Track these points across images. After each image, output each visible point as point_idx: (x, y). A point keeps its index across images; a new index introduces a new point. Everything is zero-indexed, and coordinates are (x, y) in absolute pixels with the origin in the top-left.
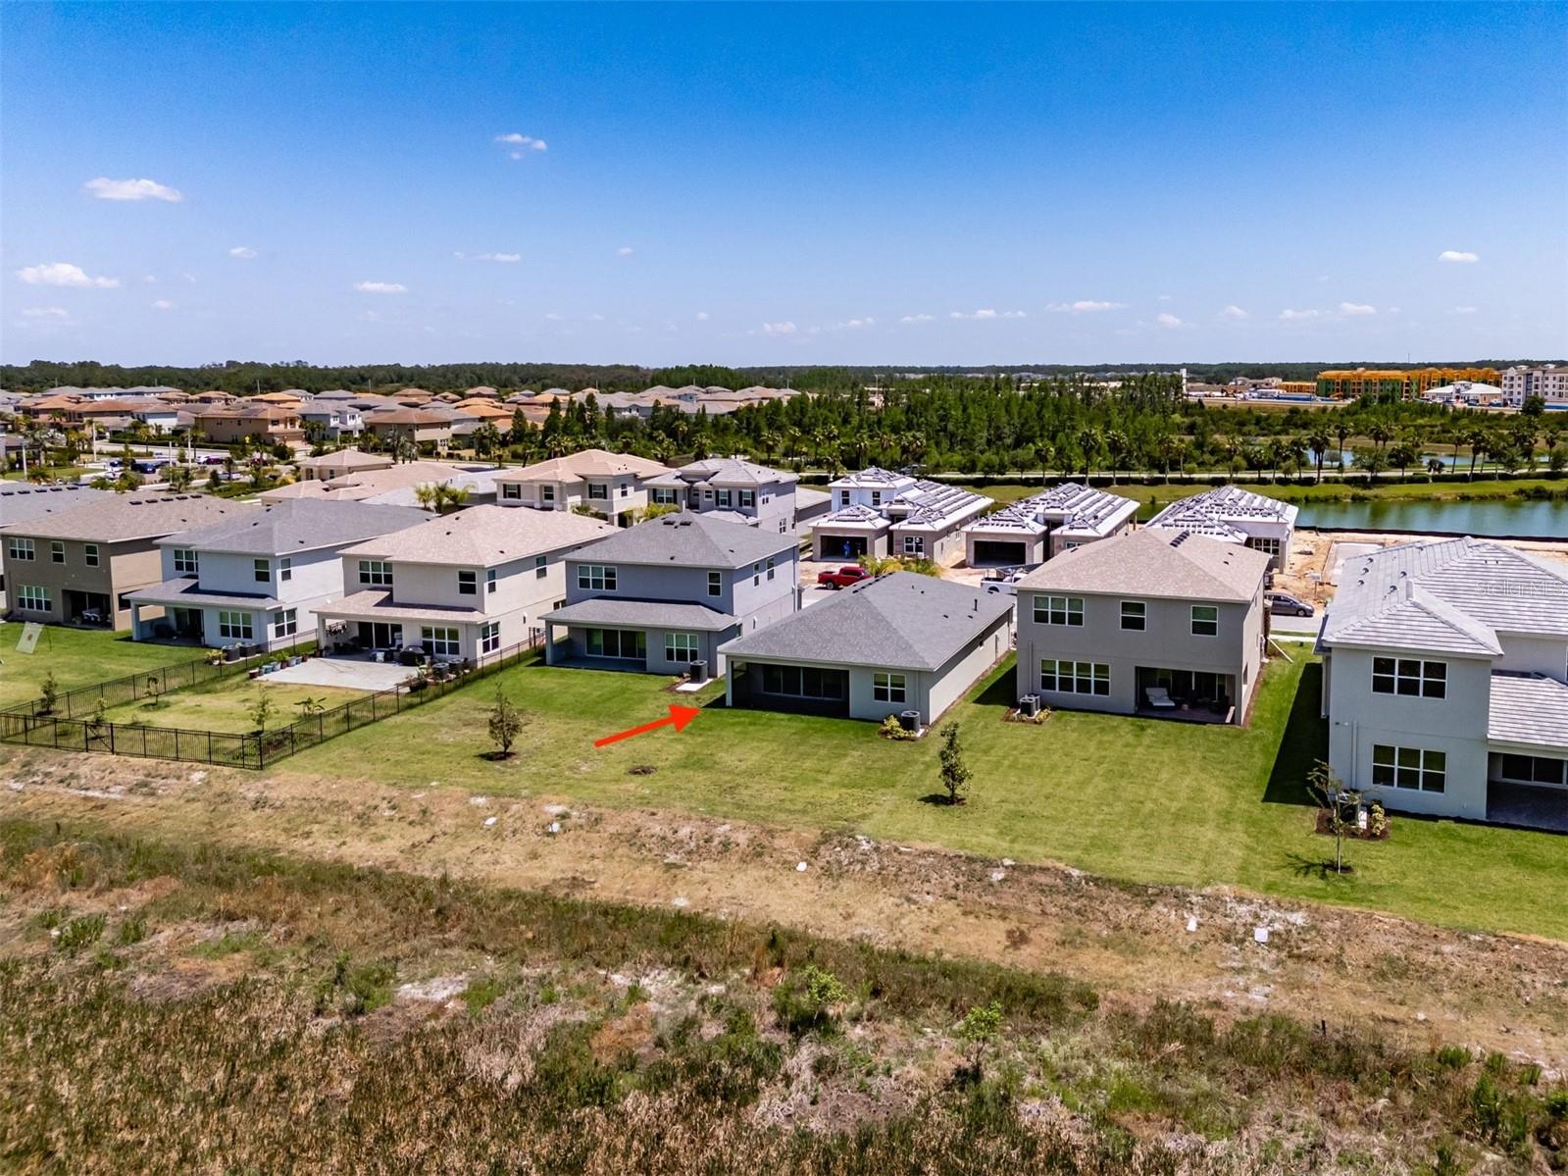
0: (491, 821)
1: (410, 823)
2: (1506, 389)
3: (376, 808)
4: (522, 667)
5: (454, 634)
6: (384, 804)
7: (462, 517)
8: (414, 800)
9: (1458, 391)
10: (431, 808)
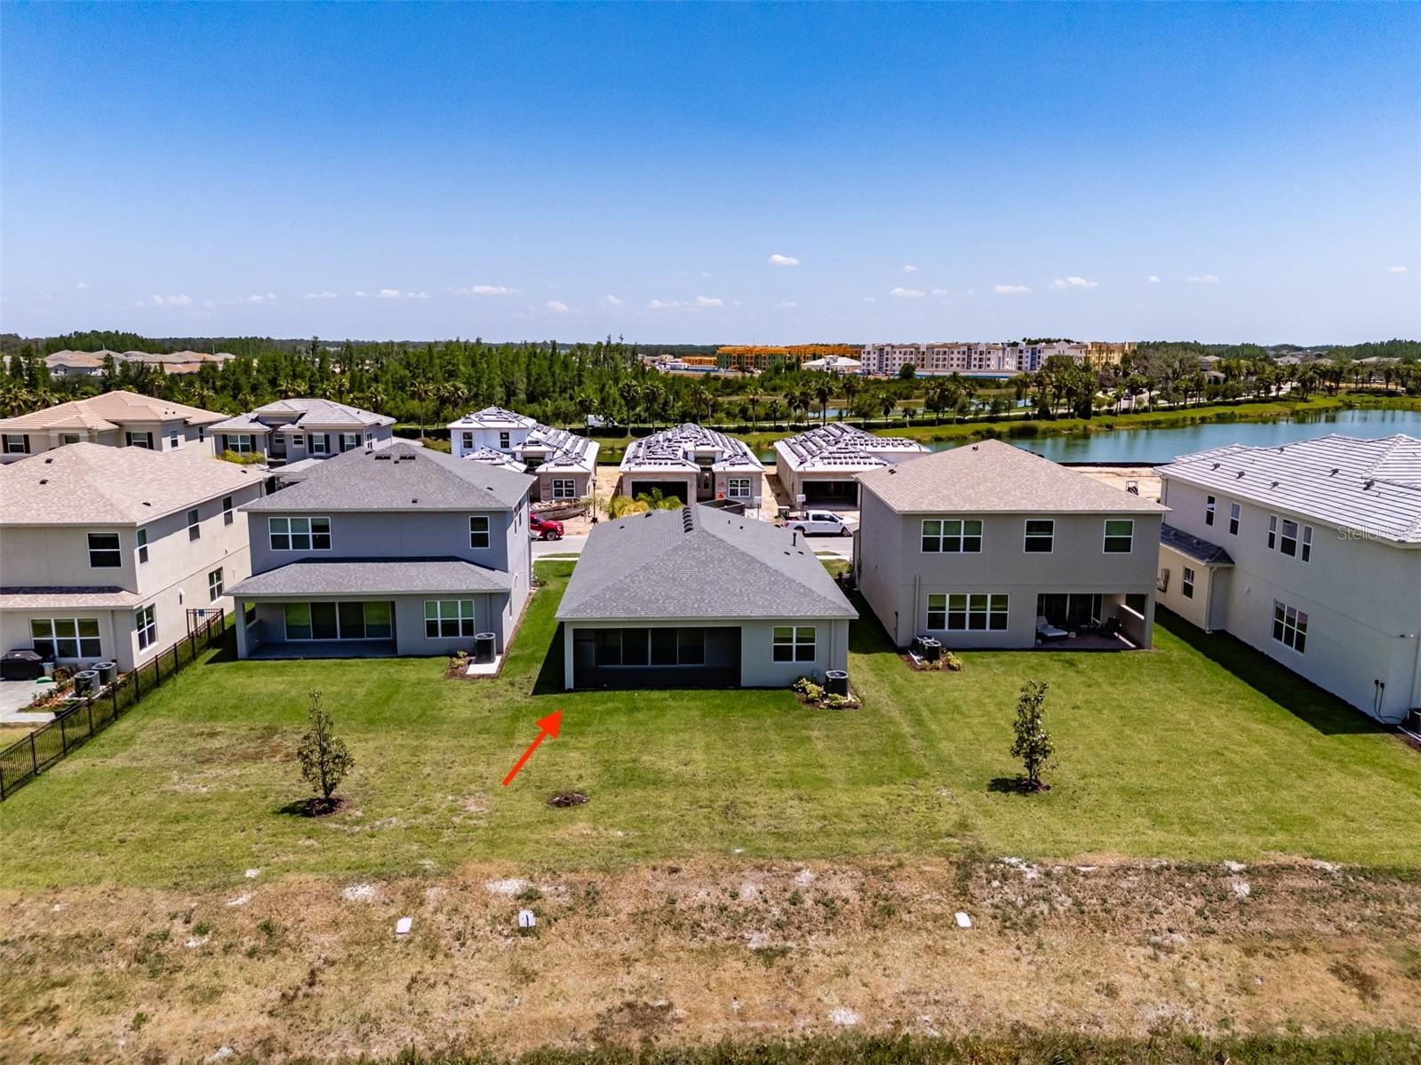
0: (404, 925)
1: (251, 954)
2: (865, 362)
3: (165, 936)
4: (200, 664)
5: (90, 627)
6: (179, 927)
7: (56, 460)
8: (236, 909)
9: (828, 363)
10: (276, 918)
